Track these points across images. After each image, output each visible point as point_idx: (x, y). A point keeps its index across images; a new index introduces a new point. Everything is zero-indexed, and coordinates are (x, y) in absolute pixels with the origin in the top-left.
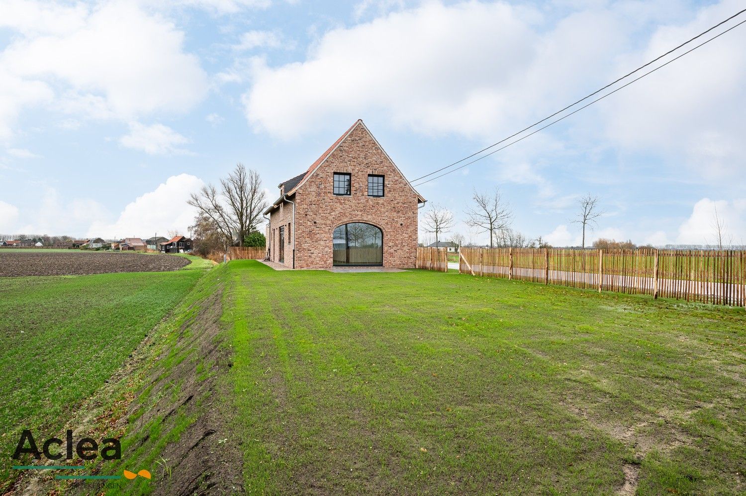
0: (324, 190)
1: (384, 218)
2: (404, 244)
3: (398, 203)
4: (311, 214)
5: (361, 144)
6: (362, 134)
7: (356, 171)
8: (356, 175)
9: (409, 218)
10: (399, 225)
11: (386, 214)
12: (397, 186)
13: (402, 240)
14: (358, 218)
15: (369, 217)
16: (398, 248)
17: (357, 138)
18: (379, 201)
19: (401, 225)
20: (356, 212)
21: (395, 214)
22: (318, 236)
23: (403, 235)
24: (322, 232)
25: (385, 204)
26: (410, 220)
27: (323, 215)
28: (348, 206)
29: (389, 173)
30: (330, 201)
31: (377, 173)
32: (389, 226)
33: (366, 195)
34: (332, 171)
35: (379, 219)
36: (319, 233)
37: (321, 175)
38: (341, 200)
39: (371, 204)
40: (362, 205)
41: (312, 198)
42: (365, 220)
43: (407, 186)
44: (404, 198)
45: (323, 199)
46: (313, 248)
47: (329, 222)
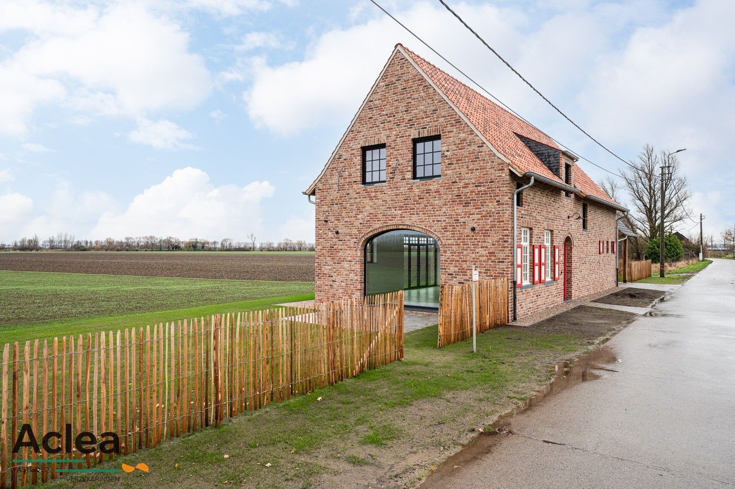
0: (348, 180)
1: (439, 218)
3: (466, 186)
4: (333, 220)
5: (400, 87)
6: (402, 68)
7: (393, 138)
8: (393, 145)
9: (489, 214)
10: (468, 231)
11: (444, 209)
12: (465, 152)
13: (475, 260)
14: (395, 222)
15: (414, 218)
16: (467, 277)
17: (394, 79)
18: (431, 187)
19: (473, 229)
20: (393, 210)
21: (460, 209)
22: (341, 254)
23: (477, 250)
24: (346, 247)
25: (442, 190)
26: (491, 219)
27: (347, 219)
28: (380, 202)
29: (449, 128)
30: (356, 196)
31: (426, 135)
32: (448, 233)
33: (408, 179)
34: (359, 146)
35: (431, 221)
36: (341, 250)
37: (345, 155)
38: (372, 192)
39: (417, 193)
40: (401, 198)
41: (334, 194)
42: (407, 225)
43: (484, 149)
44: (477, 173)
45: (348, 194)
46: (335, 272)
47: (355, 231)
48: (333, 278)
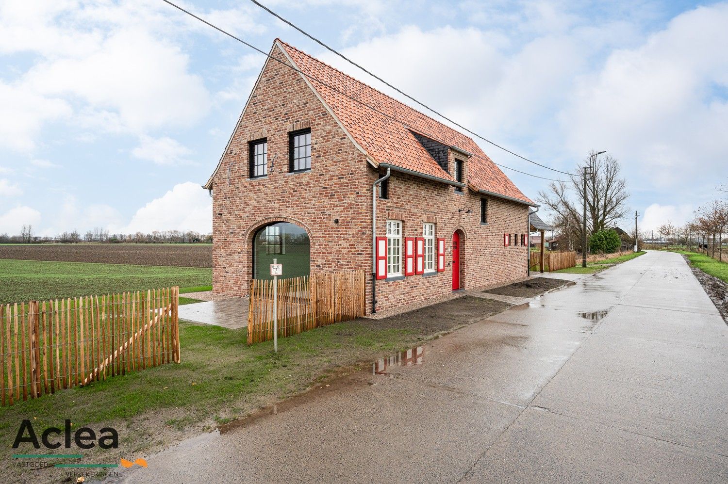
0: (237, 174)
1: (309, 211)
2: (341, 262)
3: (331, 178)
4: (226, 213)
5: (278, 82)
7: (273, 132)
8: (272, 139)
9: (350, 206)
10: (332, 223)
11: (313, 202)
12: (330, 145)
13: (339, 252)
14: (274, 214)
15: (289, 210)
16: (332, 269)
17: (273, 74)
18: (303, 180)
19: (337, 221)
20: (273, 202)
21: (326, 202)
22: (232, 246)
23: (340, 242)
24: (236, 239)
25: (312, 183)
26: (352, 211)
27: (236, 212)
28: (263, 195)
29: (317, 121)
30: (244, 189)
31: (298, 128)
32: (316, 225)
33: (285, 172)
34: (246, 141)
35: (303, 213)
36: (233, 242)
37: (235, 150)
38: (256, 185)
39: (291, 186)
40: (279, 191)
41: (227, 188)
42: (284, 218)
43: (346, 140)
44: (340, 165)
45: (238, 188)
46: (228, 264)
47: (243, 224)
48: (226, 270)
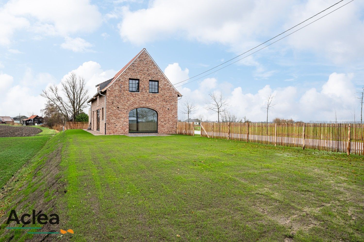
0: (123, 89)
2: (170, 120)
3: (166, 97)
4: (116, 103)
5: (145, 63)
6: (146, 56)
7: (142, 78)
8: (142, 80)
9: (173, 105)
10: (167, 109)
11: (159, 103)
12: (166, 87)
13: (169, 117)
14: (143, 105)
15: (150, 104)
16: (166, 122)
17: (143, 59)
19: (168, 109)
20: (142, 101)
21: (165, 103)
23: (169, 115)
24: (122, 113)
25: (159, 97)
26: (173, 106)
27: (123, 103)
28: (137, 98)
29: (161, 79)
30: (127, 95)
31: (154, 80)
32: (161, 110)
33: (148, 92)
34: (128, 78)
35: (156, 106)
36: (120, 114)
37: (122, 80)
38: (134, 94)
39: (151, 97)
40: (145, 98)
41: (117, 93)
42: (148, 107)
43: (171, 87)
44: (170, 94)
45: (123, 94)
46: (117, 122)
47: (126, 107)
48: (116, 124)
